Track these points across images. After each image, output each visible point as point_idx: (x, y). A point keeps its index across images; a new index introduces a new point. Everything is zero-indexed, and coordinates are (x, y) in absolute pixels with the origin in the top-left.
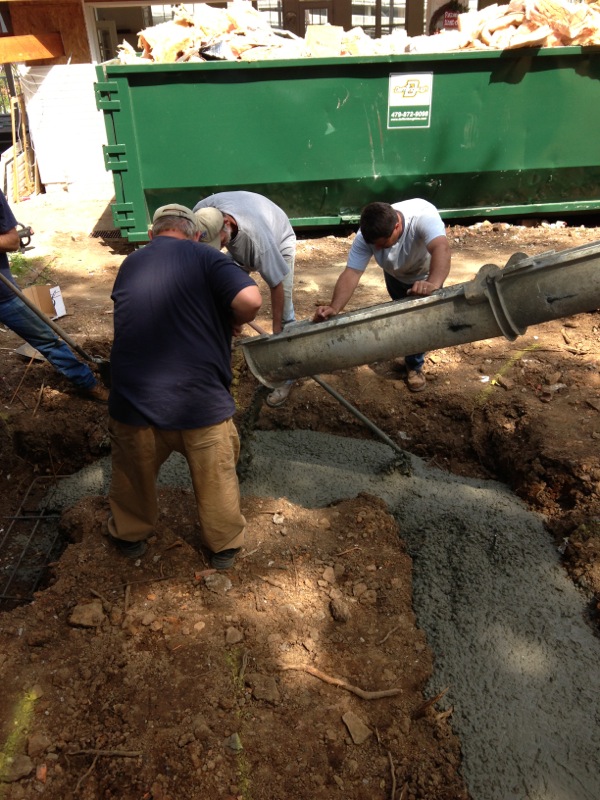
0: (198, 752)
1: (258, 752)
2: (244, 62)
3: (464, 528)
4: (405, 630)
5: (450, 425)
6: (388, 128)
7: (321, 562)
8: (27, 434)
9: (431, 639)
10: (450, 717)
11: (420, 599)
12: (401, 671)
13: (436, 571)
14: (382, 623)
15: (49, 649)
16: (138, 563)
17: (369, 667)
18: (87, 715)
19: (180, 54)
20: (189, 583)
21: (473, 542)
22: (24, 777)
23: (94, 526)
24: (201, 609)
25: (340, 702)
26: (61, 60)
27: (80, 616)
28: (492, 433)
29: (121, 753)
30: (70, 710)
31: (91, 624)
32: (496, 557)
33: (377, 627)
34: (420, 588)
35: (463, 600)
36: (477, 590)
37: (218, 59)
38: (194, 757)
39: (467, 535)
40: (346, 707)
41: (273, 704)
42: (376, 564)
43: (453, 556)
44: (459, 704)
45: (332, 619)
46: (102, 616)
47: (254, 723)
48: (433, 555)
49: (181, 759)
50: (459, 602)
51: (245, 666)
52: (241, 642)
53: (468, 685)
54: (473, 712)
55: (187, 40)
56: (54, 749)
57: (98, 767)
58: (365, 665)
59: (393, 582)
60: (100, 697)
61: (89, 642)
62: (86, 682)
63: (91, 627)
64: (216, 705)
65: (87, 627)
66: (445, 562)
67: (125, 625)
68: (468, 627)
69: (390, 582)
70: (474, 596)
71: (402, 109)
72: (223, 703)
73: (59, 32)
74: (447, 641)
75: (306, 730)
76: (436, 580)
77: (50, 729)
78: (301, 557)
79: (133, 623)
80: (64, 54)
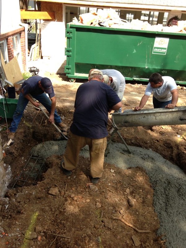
0: (88, 240)
1: (106, 243)
2: (111, 28)
3: (170, 183)
4: (151, 212)
5: (166, 149)
6: (153, 53)
7: (125, 186)
8: (37, 132)
9: (159, 216)
10: (165, 243)
11: (156, 203)
12: (150, 225)
13: (161, 195)
14: (144, 209)
15: (42, 200)
16: (69, 177)
17: (140, 222)
18: (53, 223)
19: (92, 23)
20: (85, 186)
21: (172, 187)
22: (34, 239)
23: (56, 164)
24: (89, 195)
25: (131, 232)
26: (53, 20)
27: (52, 191)
28: (179, 154)
29: (64, 236)
30: (48, 220)
31: (55, 194)
32: (180, 193)
33: (142, 210)
34: (156, 199)
35: (169, 205)
36: (174, 203)
37: (104, 26)
38: (86, 242)
39: (171, 185)
40: (132, 234)
41: (110, 229)
42: (142, 190)
43: (166, 191)
44: (168, 239)
45: (128, 205)
46: (58, 193)
47: (105, 234)
48: (160, 189)
49: (82, 241)
50: (168, 206)
51: (102, 215)
52: (101, 208)
53: (171, 233)
54: (172, 242)
55: (94, 19)
56: (43, 232)
57: (57, 240)
58: (138, 221)
59: (148, 197)
60: (57, 218)
61: (54, 200)
62: (53, 212)
63: (55, 196)
64: (93, 226)
65: (54, 195)
66: (163, 192)
67: (65, 196)
68: (171, 215)
69: (147, 196)
70: (173, 205)
71: (158, 48)
72: (95, 226)
73: (54, 12)
74: (164, 218)
75: (120, 239)
76: (161, 198)
77: (42, 225)
78: (119, 184)
79: (68, 196)
80: (55, 18)
